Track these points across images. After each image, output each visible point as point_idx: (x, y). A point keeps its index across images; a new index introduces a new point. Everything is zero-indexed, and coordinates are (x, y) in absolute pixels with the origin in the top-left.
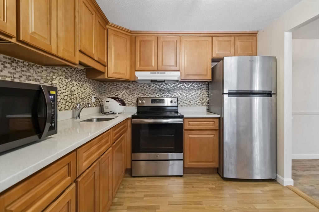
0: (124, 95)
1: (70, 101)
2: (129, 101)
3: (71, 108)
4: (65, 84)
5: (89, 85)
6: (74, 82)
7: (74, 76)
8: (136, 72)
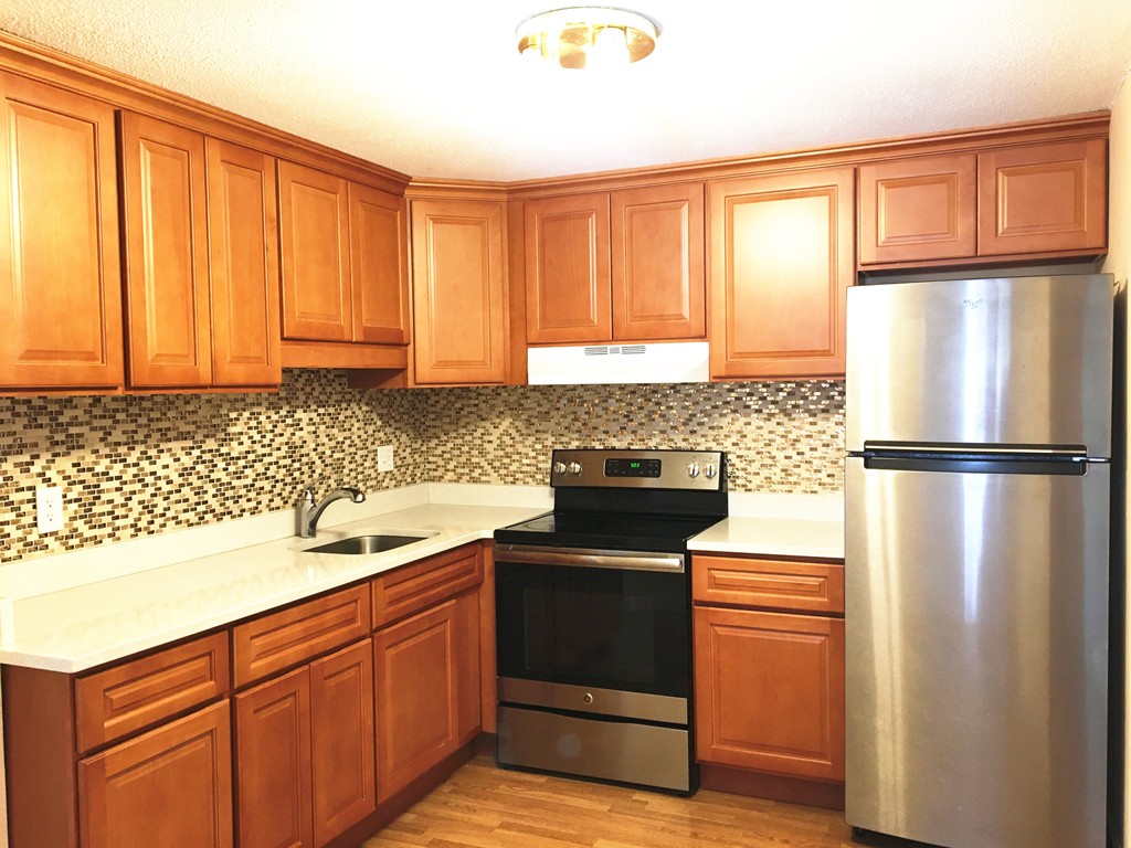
0: (506, 439)
1: (289, 480)
2: (525, 461)
3: (291, 501)
4: (270, 427)
5: (365, 408)
6: (299, 414)
7: (299, 394)
8: (529, 350)
